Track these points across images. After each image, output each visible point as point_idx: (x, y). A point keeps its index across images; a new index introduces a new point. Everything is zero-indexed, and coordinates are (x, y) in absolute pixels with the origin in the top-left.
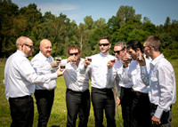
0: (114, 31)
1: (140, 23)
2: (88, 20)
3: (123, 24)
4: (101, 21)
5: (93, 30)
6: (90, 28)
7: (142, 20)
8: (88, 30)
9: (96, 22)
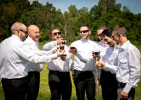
0: (96, 19)
1: (120, 12)
2: (72, 8)
3: (104, 13)
4: (84, 9)
5: (76, 18)
6: (74, 16)
7: (122, 9)
8: (72, 18)
9: (80, 11)
